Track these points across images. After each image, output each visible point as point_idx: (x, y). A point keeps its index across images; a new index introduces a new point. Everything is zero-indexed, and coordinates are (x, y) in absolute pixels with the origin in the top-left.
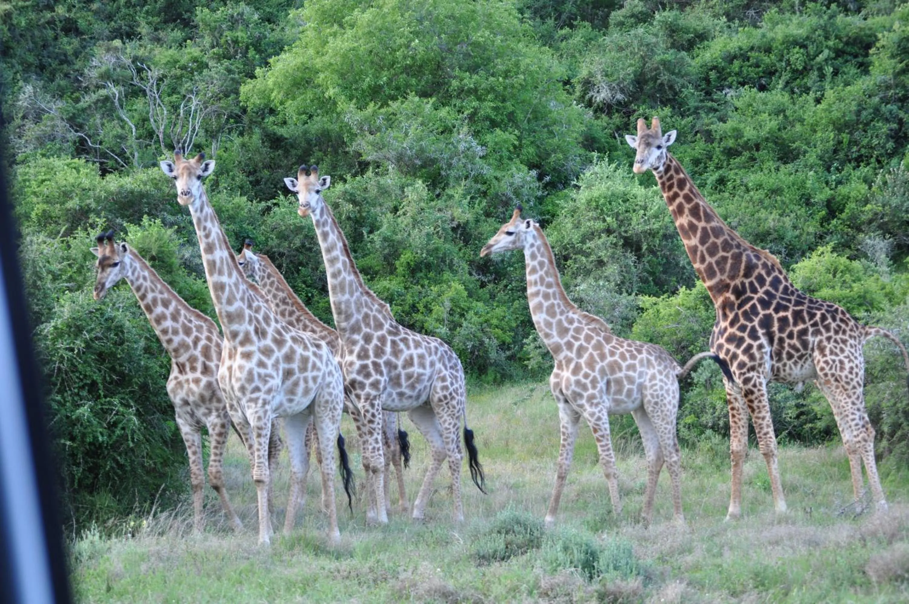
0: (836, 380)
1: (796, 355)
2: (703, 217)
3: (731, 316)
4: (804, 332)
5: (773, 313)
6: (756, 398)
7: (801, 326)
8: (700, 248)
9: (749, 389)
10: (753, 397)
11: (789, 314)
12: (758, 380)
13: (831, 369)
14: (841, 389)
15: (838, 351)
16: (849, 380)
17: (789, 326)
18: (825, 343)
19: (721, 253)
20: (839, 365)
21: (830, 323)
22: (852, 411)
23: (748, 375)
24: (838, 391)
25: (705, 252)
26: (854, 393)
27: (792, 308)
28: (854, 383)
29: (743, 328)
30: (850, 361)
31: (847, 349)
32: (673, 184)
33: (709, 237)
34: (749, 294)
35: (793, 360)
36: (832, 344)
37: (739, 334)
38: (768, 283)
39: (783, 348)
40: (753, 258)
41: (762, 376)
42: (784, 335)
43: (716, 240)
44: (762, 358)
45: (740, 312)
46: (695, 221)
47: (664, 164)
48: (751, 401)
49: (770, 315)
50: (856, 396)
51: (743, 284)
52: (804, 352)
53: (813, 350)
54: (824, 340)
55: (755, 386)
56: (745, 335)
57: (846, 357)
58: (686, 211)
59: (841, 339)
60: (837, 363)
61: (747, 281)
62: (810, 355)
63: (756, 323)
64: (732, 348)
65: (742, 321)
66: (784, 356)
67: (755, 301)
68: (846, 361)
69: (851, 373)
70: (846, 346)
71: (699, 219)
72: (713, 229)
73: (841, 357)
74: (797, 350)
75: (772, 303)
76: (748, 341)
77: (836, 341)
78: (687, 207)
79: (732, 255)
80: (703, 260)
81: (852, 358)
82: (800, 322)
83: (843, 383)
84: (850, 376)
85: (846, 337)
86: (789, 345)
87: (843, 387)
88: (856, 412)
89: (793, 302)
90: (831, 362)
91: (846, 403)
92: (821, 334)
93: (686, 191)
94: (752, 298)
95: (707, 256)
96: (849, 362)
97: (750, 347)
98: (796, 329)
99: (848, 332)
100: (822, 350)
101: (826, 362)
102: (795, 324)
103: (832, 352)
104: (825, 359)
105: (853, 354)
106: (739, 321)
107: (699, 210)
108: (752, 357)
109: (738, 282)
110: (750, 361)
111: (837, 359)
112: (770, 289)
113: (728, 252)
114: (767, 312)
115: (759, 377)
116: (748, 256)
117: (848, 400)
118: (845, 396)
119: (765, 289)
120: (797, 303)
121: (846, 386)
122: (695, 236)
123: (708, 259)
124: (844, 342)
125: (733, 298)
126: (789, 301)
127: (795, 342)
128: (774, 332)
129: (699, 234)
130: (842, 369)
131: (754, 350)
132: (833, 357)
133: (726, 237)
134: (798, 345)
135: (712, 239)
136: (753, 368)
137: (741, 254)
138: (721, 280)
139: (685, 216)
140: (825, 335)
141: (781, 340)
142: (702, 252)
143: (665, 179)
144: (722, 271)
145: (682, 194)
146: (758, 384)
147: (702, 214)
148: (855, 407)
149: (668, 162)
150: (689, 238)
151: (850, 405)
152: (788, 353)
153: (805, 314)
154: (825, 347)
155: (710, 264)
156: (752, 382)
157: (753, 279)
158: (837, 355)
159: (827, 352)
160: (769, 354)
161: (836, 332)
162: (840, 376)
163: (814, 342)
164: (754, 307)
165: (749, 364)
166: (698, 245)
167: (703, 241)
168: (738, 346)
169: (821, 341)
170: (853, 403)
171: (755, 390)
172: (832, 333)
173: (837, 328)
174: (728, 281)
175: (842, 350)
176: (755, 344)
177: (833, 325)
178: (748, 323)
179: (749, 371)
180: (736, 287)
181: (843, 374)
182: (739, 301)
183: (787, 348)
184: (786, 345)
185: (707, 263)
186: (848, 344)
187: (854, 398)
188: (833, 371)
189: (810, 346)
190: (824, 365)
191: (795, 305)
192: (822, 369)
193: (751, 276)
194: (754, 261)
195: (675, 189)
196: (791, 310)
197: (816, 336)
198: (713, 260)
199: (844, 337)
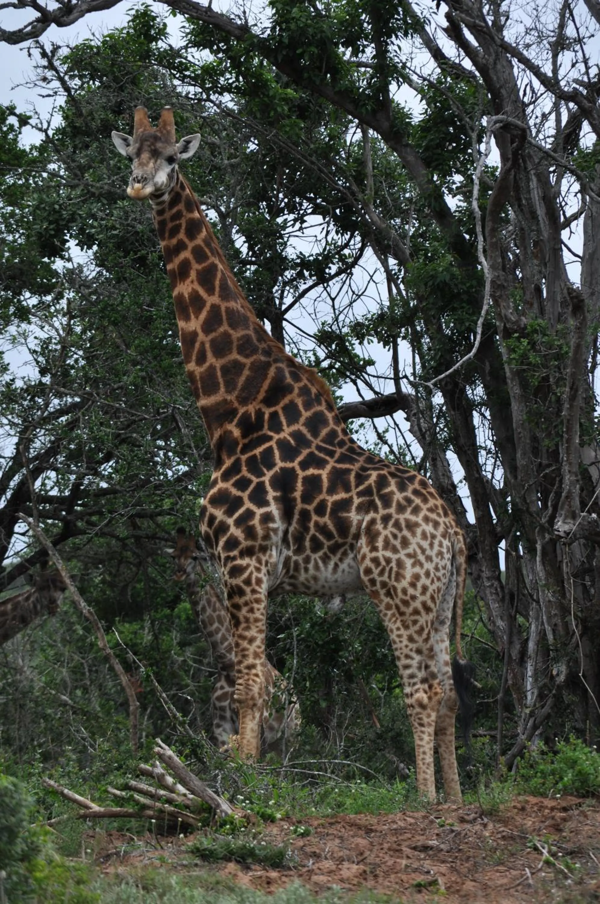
0: (388, 594)
1: (327, 543)
2: (217, 289)
3: (228, 463)
4: (345, 505)
5: (297, 468)
6: (246, 604)
7: (341, 495)
8: (201, 336)
9: (238, 586)
10: (241, 601)
11: (324, 474)
12: (255, 574)
13: (382, 573)
14: (394, 610)
15: (397, 543)
16: (408, 598)
17: (321, 492)
18: (379, 526)
19: (235, 356)
20: (395, 569)
21: (392, 493)
22: (406, 651)
23: (239, 562)
24: (389, 613)
25: (207, 346)
26: (415, 622)
27: (331, 464)
28: (417, 604)
29: (242, 484)
30: (417, 563)
31: (415, 541)
32: (180, 226)
33: (220, 323)
34: (266, 431)
35: (321, 553)
36: (390, 528)
37: (235, 492)
38: (302, 420)
39: (307, 529)
40: (287, 375)
41: (264, 570)
42: (311, 508)
43: (231, 332)
44: (266, 537)
45: (244, 458)
46: (202, 292)
47: (172, 190)
48: (237, 607)
49: (293, 469)
50: (417, 627)
51: (260, 414)
52: (340, 541)
53: (357, 537)
54: (379, 521)
55: (248, 582)
56: (245, 495)
57: (409, 556)
58: (193, 275)
59: (407, 521)
60: (393, 564)
61: (267, 412)
62: (352, 547)
63: (267, 477)
64: (219, 514)
65: (245, 472)
66: (307, 544)
67: (273, 443)
68: (409, 562)
69: (413, 585)
70: (414, 534)
71: (210, 291)
72: (230, 312)
73: (402, 555)
74: (329, 535)
75: (300, 453)
76: (248, 505)
77: (397, 525)
78: (196, 266)
79: (252, 363)
80: (201, 359)
81: (422, 558)
82: (340, 489)
83: (398, 601)
84: (411, 591)
85: (419, 519)
86: (317, 524)
87: (397, 607)
88: (414, 655)
89: (337, 456)
90: (383, 563)
91: (399, 636)
92: (376, 510)
93: (199, 241)
94: (270, 438)
95: (209, 354)
96: (414, 565)
97: (250, 514)
98: (331, 499)
99: (424, 512)
100: (372, 536)
101: (376, 561)
102: (331, 491)
103: (387, 545)
104: (374, 554)
105: (423, 551)
106: (239, 471)
107: (215, 276)
108: (250, 533)
109: (251, 409)
110: (246, 539)
111: (394, 557)
112: (304, 430)
113: (247, 356)
114: (289, 465)
115: (258, 570)
116: (279, 371)
117: (402, 631)
118: (399, 624)
119: (295, 428)
120: (342, 459)
121: (403, 609)
122: (197, 317)
123: (211, 359)
124: (411, 526)
125: (237, 433)
126: (331, 454)
127: (326, 520)
128: (295, 499)
129: (203, 315)
130: (399, 577)
131: (256, 521)
132: (388, 554)
133: (251, 332)
134: (331, 527)
135: (224, 328)
136: (249, 552)
137: (268, 365)
138: (225, 400)
139: (188, 281)
140: (382, 512)
141: (305, 516)
142: (203, 344)
143: (167, 215)
144: (230, 386)
145: (191, 245)
146: (254, 581)
147: (217, 283)
148: (414, 646)
149: (178, 189)
150: (187, 319)
151: (405, 642)
152: (314, 539)
153: (352, 477)
154: (378, 534)
155: (212, 368)
156: (246, 575)
157: (278, 408)
158: (395, 550)
159: (380, 543)
160: (280, 534)
161: (401, 509)
162: (395, 589)
163: (360, 522)
164: (269, 451)
165: (245, 543)
166: (199, 331)
167: (208, 327)
168: (230, 513)
169: (373, 522)
170: (411, 639)
171: (248, 590)
172: (392, 510)
173: (404, 503)
174: (236, 404)
175: (405, 543)
176: (259, 512)
177: (398, 496)
178: (253, 478)
179: (242, 554)
180: (246, 415)
181: (399, 586)
182: (246, 441)
183: (312, 531)
184: (312, 525)
185: (207, 364)
186: (419, 531)
187: (413, 630)
188: (385, 578)
189: (353, 530)
190: (372, 566)
191: (338, 461)
192: (368, 571)
193: (276, 404)
194: (289, 380)
195: (182, 235)
196: (328, 467)
197: (367, 512)
198: (218, 364)
199: (413, 518)
